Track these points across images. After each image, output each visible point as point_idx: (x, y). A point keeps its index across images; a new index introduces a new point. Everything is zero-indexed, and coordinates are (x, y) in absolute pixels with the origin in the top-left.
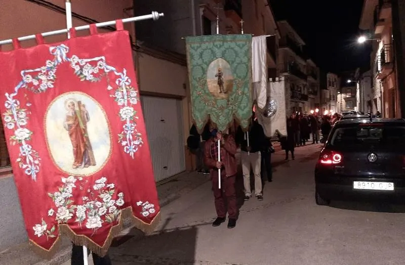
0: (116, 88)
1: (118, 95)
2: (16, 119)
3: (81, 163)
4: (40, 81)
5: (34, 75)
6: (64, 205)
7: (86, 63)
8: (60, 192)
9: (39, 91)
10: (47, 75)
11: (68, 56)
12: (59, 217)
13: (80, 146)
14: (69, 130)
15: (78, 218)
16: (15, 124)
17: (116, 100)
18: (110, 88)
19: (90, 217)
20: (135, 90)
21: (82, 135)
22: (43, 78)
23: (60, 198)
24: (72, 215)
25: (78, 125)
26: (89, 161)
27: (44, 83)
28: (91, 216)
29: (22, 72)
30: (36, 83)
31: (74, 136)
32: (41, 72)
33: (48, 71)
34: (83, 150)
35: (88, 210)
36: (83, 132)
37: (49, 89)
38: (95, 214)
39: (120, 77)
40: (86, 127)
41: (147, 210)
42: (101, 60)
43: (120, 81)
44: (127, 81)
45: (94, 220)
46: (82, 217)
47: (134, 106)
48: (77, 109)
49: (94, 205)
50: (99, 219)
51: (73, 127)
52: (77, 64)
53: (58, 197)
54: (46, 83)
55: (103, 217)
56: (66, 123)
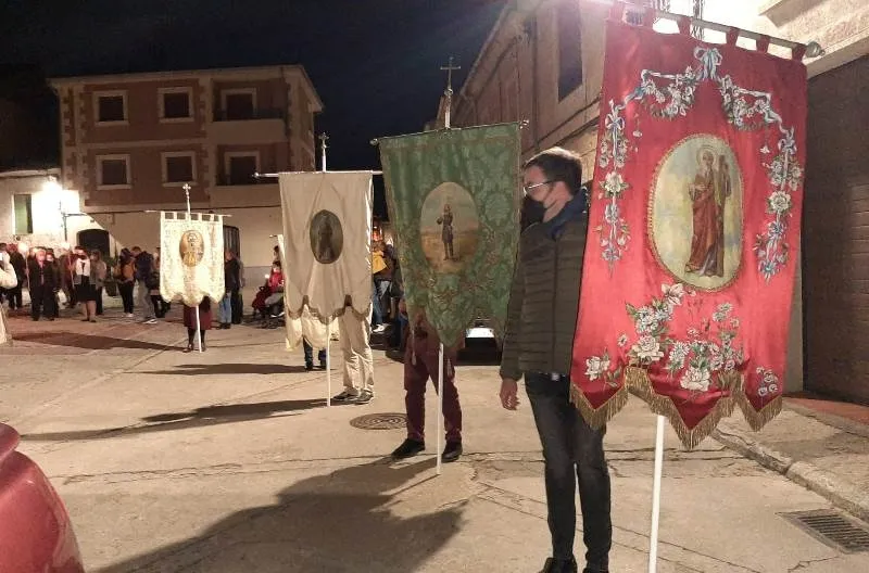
0: (776, 154)
1: (776, 166)
2: (614, 152)
3: (701, 266)
4: (669, 98)
5: (662, 84)
6: (654, 334)
7: (741, 95)
8: (654, 308)
9: (661, 114)
10: (683, 91)
11: (720, 72)
12: (635, 353)
13: (706, 235)
14: (694, 199)
15: (670, 363)
16: (611, 161)
17: (770, 175)
18: (765, 150)
19: (692, 369)
20: (800, 167)
21: (714, 218)
22: (676, 94)
23: (650, 319)
24: (662, 354)
25: (711, 197)
26: (715, 265)
27: (675, 104)
28: (695, 366)
29: (644, 72)
30: (661, 99)
31: (699, 213)
32: (674, 81)
33: (685, 85)
34: (709, 244)
35: (693, 354)
36: (717, 212)
37: (679, 115)
38: (703, 365)
39: (784, 136)
40: (723, 204)
41: (767, 385)
42: (765, 98)
43: (783, 144)
44: (792, 147)
45: (698, 375)
46: (679, 363)
47: (792, 193)
48: (716, 167)
49: (706, 348)
50: (708, 375)
51: (703, 198)
52: (728, 91)
53: (647, 317)
54: (676, 104)
55: (714, 374)
56: (693, 187)
